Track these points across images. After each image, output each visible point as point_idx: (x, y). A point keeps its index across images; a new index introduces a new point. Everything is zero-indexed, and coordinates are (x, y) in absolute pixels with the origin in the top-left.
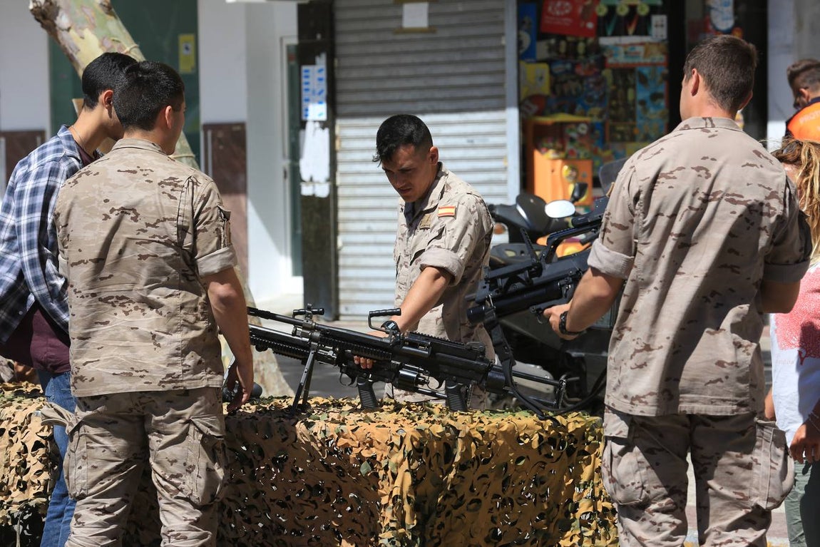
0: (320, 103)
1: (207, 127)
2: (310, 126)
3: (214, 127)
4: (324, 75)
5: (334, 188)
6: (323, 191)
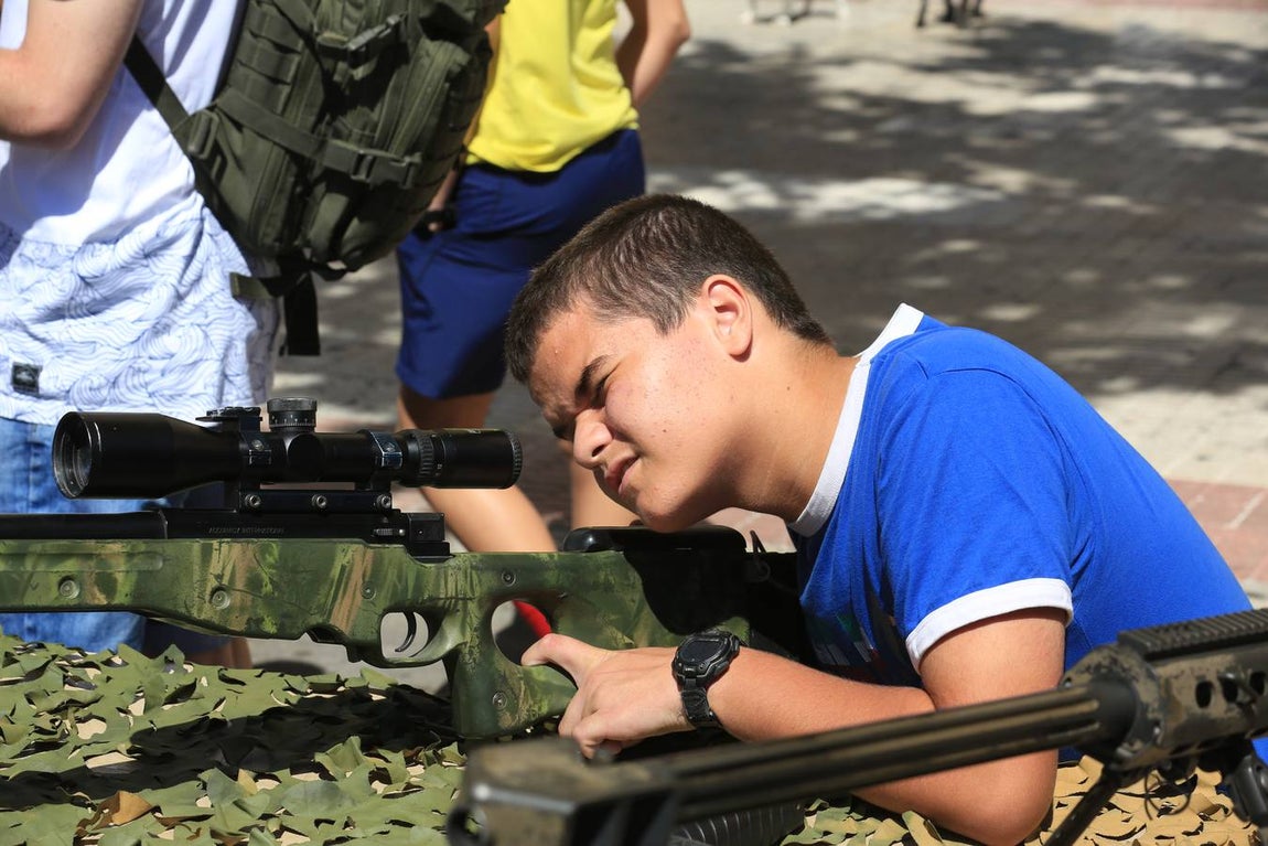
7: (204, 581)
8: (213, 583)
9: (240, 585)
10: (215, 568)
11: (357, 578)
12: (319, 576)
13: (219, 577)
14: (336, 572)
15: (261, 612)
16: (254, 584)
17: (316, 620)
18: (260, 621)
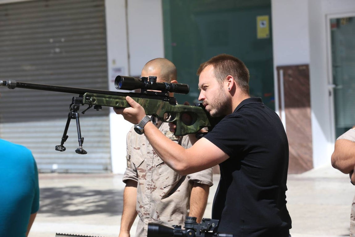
1: (279, 68)
3: (285, 68)
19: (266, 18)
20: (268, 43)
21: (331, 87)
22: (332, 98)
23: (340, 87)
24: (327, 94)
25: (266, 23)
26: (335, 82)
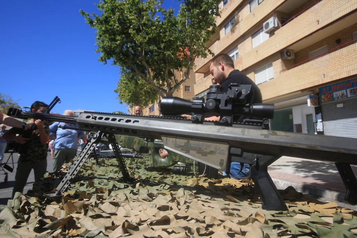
0: (320, 119)
1: (295, 125)
2: (318, 122)
3: (296, 125)
4: (321, 115)
5: (323, 130)
6: (322, 130)
7: (120, 140)
8: (121, 141)
9: (123, 141)
10: (121, 139)
11: (137, 142)
12: (132, 142)
13: (121, 140)
14: (134, 141)
15: (126, 145)
16: (125, 141)
17: (132, 147)
18: (125, 146)
19: (291, 115)
20: (292, 120)
21: (307, 128)
22: (307, 131)
23: (309, 128)
24: (306, 130)
25: (291, 116)
26: (308, 127)
